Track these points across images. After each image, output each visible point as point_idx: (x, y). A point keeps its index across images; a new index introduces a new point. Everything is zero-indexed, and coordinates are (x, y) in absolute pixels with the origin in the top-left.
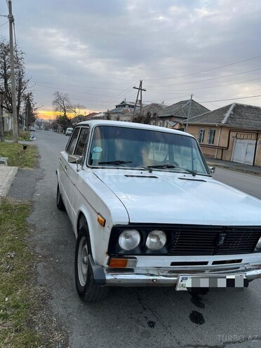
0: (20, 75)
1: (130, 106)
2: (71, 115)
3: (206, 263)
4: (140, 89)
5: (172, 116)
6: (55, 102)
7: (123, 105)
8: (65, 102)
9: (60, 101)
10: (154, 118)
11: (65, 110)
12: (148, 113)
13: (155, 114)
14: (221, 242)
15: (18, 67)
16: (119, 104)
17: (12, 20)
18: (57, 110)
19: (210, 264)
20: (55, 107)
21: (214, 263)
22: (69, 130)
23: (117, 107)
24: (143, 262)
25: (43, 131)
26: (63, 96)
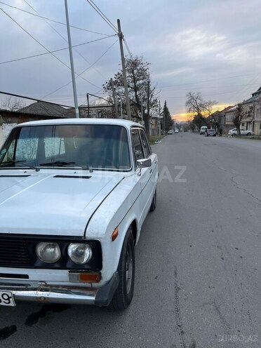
2: (205, 114)
6: (189, 103)
8: (198, 101)
9: (193, 101)
11: (198, 109)
15: (144, 78)
16: (256, 91)
17: (121, 37)
18: (190, 111)
20: (188, 108)
22: (203, 129)
23: (253, 95)
25: (183, 133)
26: (195, 95)
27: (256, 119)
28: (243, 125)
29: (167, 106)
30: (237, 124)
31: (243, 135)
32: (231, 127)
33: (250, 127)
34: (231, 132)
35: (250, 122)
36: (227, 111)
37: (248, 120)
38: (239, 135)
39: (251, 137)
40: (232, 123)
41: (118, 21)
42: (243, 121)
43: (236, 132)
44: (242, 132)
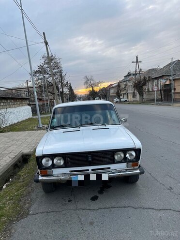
0: (61, 72)
1: (134, 75)
2: (96, 89)
3: (88, 170)
4: (137, 62)
5: (163, 76)
6: (86, 83)
7: (129, 74)
8: (92, 82)
9: (88, 82)
10: (149, 80)
11: (92, 87)
12: (144, 78)
13: (149, 77)
14: (90, 159)
15: (58, 68)
16: (126, 75)
17: (47, 44)
18: (87, 88)
19: (90, 171)
20: (86, 86)
21: (92, 170)
22: (97, 99)
23: (125, 77)
24: (56, 171)
26: (89, 78)
27: (129, 91)
28: (121, 95)
29: (71, 85)
30: (118, 95)
31: (123, 102)
32: (115, 97)
33: (126, 96)
34: (115, 100)
35: (125, 94)
36: (110, 87)
37: (124, 92)
38: (121, 102)
39: (128, 103)
40: (115, 95)
41: (44, 33)
42: (122, 93)
43: (118, 100)
44: (122, 100)
